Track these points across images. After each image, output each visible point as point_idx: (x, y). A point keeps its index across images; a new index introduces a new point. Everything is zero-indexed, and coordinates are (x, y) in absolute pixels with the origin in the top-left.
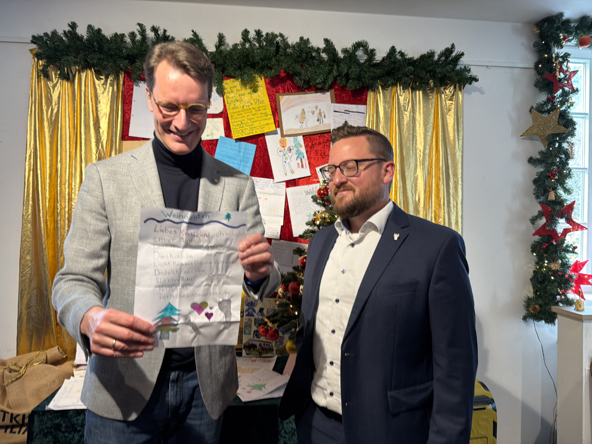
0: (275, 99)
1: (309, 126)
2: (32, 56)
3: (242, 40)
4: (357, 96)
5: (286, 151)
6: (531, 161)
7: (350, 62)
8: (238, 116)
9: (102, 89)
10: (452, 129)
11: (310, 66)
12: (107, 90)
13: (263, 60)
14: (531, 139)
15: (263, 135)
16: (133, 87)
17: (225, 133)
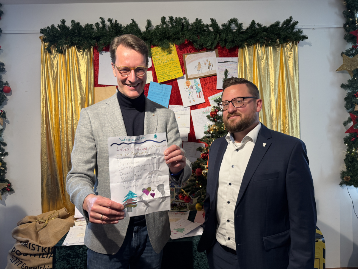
0: (182, 57)
1: (203, 72)
2: (41, 41)
3: (161, 23)
4: (232, 52)
5: (190, 88)
6: (343, 86)
7: (227, 32)
8: (161, 69)
9: (82, 58)
10: (292, 69)
11: (203, 36)
12: (84, 58)
13: (174, 35)
14: (343, 72)
15: (176, 79)
16: (99, 55)
17: (154, 79)
